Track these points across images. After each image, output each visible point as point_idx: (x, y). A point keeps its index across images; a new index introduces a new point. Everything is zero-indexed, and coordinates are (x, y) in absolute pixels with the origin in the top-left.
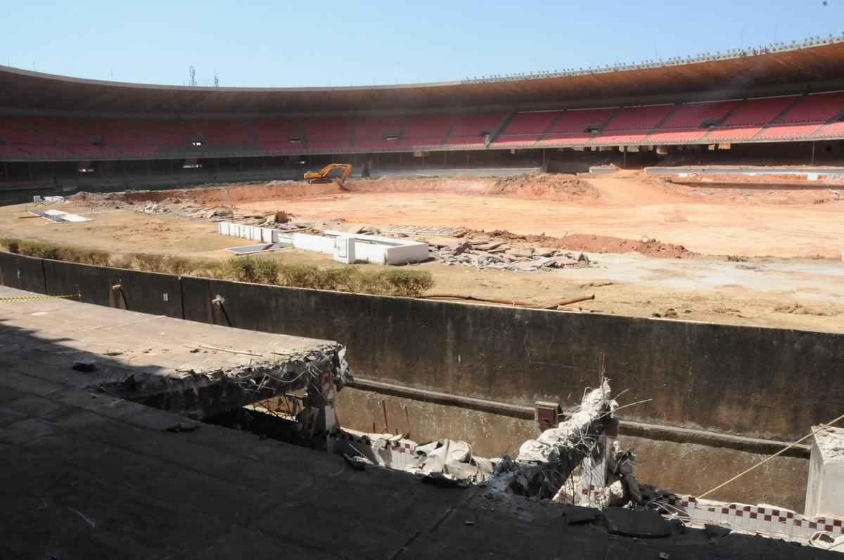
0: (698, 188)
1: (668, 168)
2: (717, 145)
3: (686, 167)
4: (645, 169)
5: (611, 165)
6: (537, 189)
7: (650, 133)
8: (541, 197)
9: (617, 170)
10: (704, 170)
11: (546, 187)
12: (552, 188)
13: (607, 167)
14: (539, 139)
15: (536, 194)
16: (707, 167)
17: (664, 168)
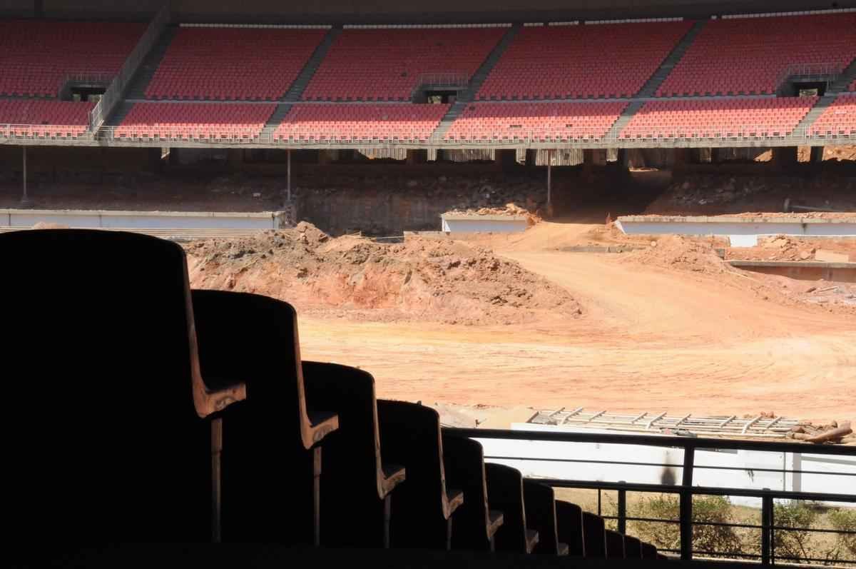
0: (820, 284)
1: (690, 219)
2: (817, 151)
3: (747, 217)
4: (618, 223)
5: (511, 206)
6: (361, 283)
7: (627, 110)
8: (381, 311)
9: (532, 223)
10: (804, 225)
11: (394, 278)
12: (416, 281)
13: (501, 215)
14: (273, 118)
15: (360, 300)
16: (816, 217)
17: (678, 218)
